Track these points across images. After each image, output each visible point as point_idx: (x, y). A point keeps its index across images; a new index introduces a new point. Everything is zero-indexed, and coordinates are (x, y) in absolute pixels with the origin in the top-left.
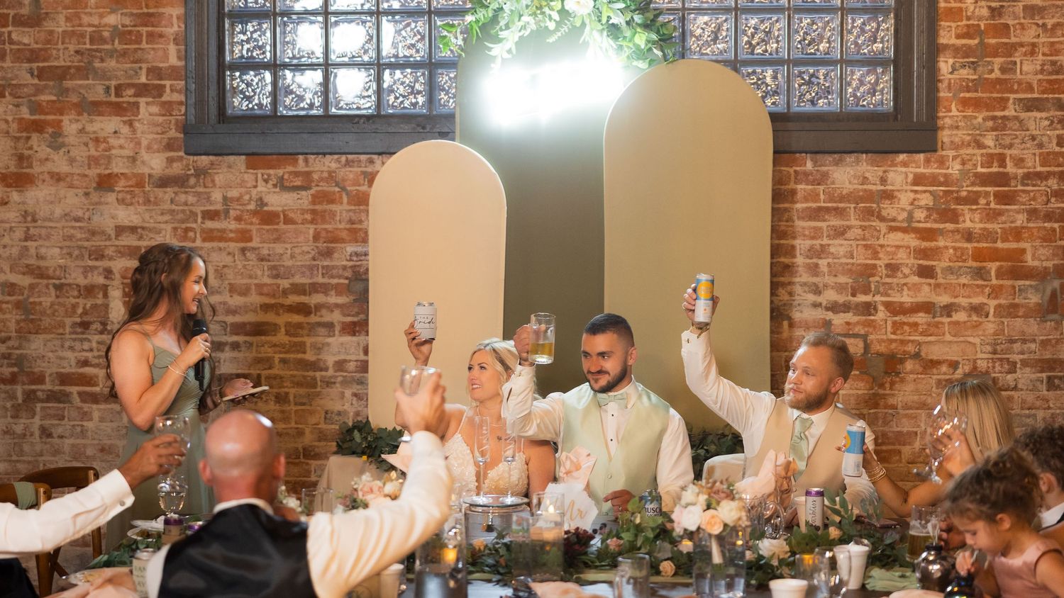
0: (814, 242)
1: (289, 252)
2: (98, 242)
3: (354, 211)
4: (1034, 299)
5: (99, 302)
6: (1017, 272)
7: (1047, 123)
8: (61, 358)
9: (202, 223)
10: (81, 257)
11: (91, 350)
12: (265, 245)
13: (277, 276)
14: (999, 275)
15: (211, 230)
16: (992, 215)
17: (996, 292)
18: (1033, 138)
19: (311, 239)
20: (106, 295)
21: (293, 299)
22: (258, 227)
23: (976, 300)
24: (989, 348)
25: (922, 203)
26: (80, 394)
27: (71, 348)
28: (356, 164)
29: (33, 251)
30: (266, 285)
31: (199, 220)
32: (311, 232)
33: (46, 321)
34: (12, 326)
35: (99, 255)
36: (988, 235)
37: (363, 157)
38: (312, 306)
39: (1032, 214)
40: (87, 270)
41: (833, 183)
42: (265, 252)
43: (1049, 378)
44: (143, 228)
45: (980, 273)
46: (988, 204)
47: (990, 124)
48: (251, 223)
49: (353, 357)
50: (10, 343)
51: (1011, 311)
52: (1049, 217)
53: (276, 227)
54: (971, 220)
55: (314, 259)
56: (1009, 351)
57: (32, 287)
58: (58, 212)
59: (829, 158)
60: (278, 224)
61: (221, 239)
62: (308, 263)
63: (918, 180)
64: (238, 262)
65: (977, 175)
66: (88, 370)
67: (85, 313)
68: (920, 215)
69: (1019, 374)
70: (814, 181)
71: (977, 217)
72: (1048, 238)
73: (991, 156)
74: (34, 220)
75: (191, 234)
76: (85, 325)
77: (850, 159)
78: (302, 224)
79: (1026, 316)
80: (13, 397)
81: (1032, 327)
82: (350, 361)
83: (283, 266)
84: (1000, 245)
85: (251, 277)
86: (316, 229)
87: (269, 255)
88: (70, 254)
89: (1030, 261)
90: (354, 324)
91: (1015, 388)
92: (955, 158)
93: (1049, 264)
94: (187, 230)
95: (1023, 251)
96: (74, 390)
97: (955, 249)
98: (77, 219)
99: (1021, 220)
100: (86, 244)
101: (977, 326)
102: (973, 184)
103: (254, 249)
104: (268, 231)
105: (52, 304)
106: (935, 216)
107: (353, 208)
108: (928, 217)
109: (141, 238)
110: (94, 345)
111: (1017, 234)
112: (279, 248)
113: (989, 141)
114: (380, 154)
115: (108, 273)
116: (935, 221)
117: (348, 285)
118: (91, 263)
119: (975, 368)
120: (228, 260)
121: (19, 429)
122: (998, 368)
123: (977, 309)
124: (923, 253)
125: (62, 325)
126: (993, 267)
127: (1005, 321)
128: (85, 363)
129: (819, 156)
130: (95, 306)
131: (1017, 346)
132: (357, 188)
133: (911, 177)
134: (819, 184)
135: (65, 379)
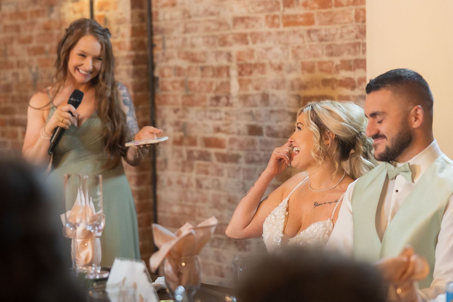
1: (339, 32)
2: (223, 32)
5: (225, 79)
8: (205, 125)
9: (284, 11)
10: (213, 44)
11: (221, 119)
12: (324, 27)
13: (331, 54)
15: (288, 17)
19: (353, 18)
20: (228, 75)
21: (343, 74)
22: (318, 11)
26: (217, 154)
27: (210, 118)
29: (189, 41)
30: (325, 62)
31: (282, 8)
32: (353, 12)
33: (197, 97)
34: (180, 100)
35: (224, 42)
38: (356, 80)
40: (218, 54)
42: (323, 33)
44: (248, 18)
48: (313, 8)
50: (180, 113)
53: (329, 10)
55: (357, 37)
57: (189, 69)
58: (202, 9)
60: (330, 7)
61: (295, 23)
62: (352, 41)
64: (306, 43)
66: (220, 136)
67: (217, 89)
74: (190, 17)
75: (276, 21)
76: (217, 99)
78: (347, 5)
80: (181, 155)
83: (335, 45)
85: (315, 56)
86: (356, 10)
87: (326, 36)
88: (208, 42)
94: (275, 17)
96: (213, 151)
98: (212, 14)
100: (217, 33)
103: (316, 31)
104: (324, 14)
105: (200, 83)
109: (247, 27)
110: (223, 115)
112: (332, 29)
115: (229, 56)
118: (220, 49)
120: (299, 41)
121: (185, 180)
125: (204, 99)
128: (218, 130)
130: (222, 84)
135: (209, 142)
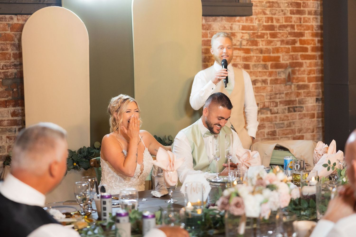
0: (206, 55)
3: (4, 44)
4: (283, 76)
6: (277, 66)
7: (287, 5)
14: (272, 67)
16: (269, 43)
17: (271, 74)
18: (282, 11)
23: (264, 78)
24: (269, 97)
25: (245, 38)
28: (4, 19)
36: (268, 51)
37: (7, 16)
39: (282, 41)
41: (213, 29)
43: (289, 108)
45: (265, 67)
46: (267, 38)
47: (268, 5)
49: (6, 119)
51: (275, 82)
52: (288, 43)
54: (262, 45)
56: (275, 98)
59: (211, 18)
63: (244, 28)
65: (264, 26)
68: (244, 43)
69: (278, 107)
70: (206, 28)
71: (264, 43)
72: (287, 52)
73: (268, 18)
77: (219, 18)
79: (280, 83)
81: (282, 87)
82: (4, 120)
84: (272, 55)
89: (282, 61)
90: (6, 101)
91: (277, 113)
92: (256, 19)
93: (288, 62)
95: (279, 57)
97: (257, 57)
99: (278, 44)
101: (264, 88)
102: (262, 30)
106: (250, 43)
107: (3, 42)
108: (247, 43)
111: (277, 50)
113: (268, 12)
114: (16, 14)
116: (250, 45)
117: (2, 82)
119: (264, 106)
122: (272, 105)
123: (264, 81)
124: (246, 59)
126: (269, 64)
127: (274, 86)
129: (208, 18)
131: (278, 96)
132: (5, 32)
133: (241, 27)
134: (208, 30)
